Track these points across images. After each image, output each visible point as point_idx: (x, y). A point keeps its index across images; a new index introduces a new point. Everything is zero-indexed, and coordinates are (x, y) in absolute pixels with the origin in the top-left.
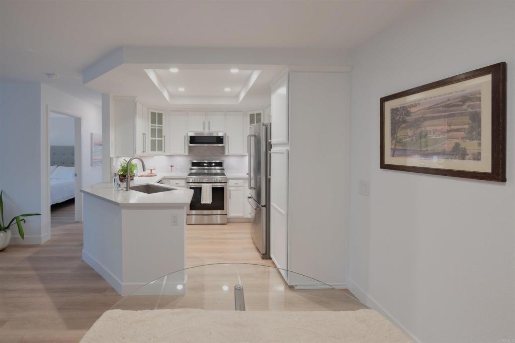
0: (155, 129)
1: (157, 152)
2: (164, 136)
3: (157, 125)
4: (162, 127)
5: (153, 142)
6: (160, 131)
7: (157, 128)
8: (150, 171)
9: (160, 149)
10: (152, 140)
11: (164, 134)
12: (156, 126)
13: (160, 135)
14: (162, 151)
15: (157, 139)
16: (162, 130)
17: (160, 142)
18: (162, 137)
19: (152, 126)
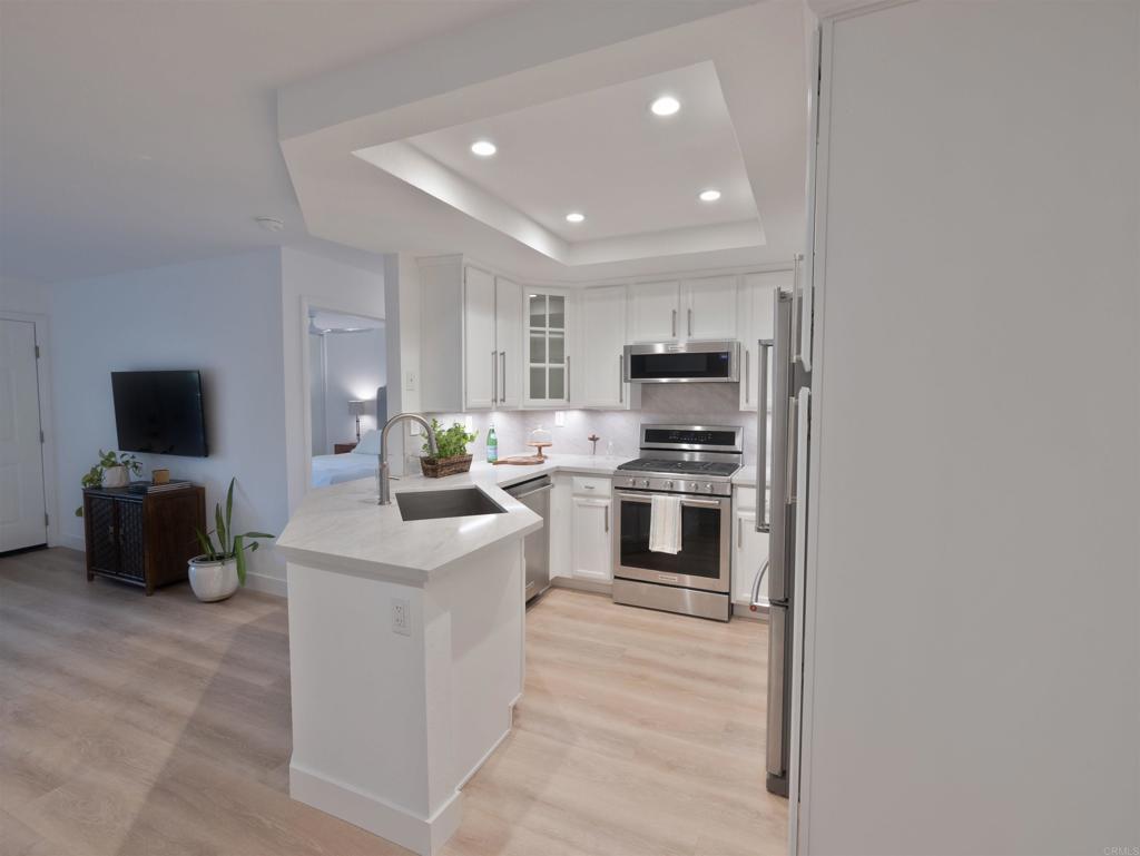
0: (542, 341)
1: (547, 402)
2: (569, 358)
3: (547, 329)
4: (563, 333)
5: (536, 375)
6: (558, 345)
7: (547, 336)
8: (537, 449)
9: (557, 392)
10: (533, 371)
11: (567, 352)
12: (544, 332)
13: (558, 356)
14: (562, 397)
15: (547, 365)
16: (561, 342)
17: (558, 375)
18: (563, 362)
19: (532, 332)
